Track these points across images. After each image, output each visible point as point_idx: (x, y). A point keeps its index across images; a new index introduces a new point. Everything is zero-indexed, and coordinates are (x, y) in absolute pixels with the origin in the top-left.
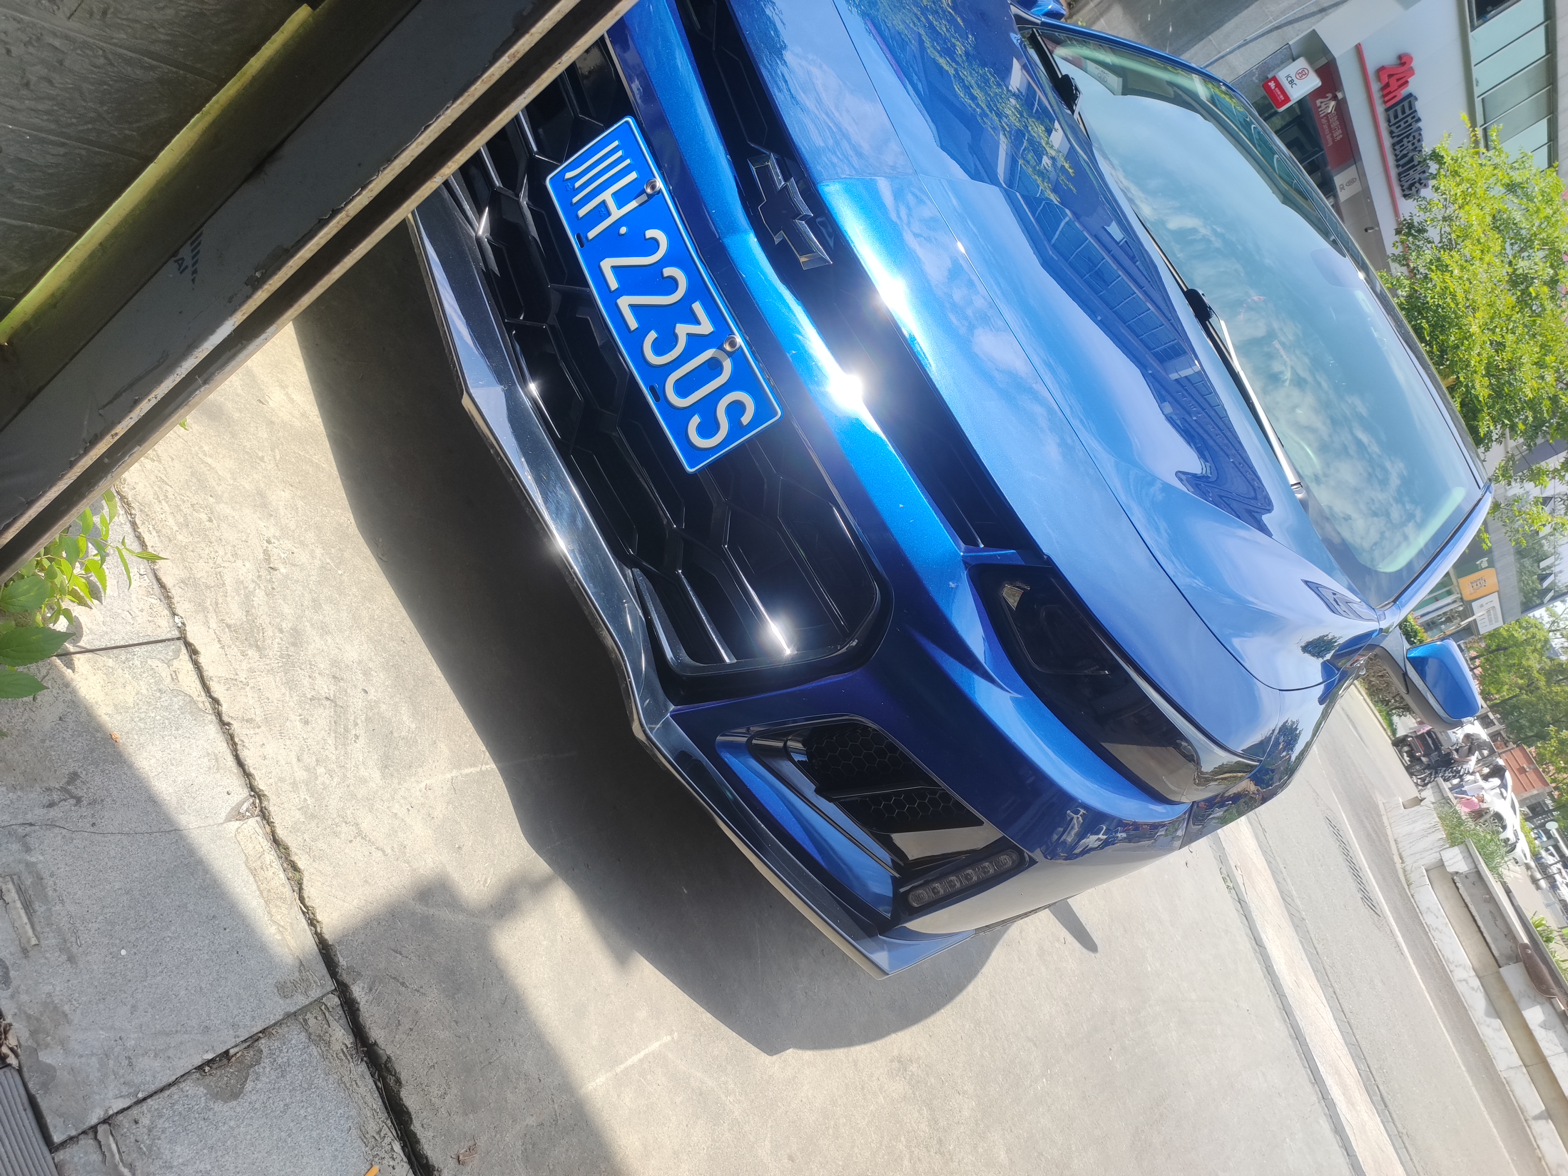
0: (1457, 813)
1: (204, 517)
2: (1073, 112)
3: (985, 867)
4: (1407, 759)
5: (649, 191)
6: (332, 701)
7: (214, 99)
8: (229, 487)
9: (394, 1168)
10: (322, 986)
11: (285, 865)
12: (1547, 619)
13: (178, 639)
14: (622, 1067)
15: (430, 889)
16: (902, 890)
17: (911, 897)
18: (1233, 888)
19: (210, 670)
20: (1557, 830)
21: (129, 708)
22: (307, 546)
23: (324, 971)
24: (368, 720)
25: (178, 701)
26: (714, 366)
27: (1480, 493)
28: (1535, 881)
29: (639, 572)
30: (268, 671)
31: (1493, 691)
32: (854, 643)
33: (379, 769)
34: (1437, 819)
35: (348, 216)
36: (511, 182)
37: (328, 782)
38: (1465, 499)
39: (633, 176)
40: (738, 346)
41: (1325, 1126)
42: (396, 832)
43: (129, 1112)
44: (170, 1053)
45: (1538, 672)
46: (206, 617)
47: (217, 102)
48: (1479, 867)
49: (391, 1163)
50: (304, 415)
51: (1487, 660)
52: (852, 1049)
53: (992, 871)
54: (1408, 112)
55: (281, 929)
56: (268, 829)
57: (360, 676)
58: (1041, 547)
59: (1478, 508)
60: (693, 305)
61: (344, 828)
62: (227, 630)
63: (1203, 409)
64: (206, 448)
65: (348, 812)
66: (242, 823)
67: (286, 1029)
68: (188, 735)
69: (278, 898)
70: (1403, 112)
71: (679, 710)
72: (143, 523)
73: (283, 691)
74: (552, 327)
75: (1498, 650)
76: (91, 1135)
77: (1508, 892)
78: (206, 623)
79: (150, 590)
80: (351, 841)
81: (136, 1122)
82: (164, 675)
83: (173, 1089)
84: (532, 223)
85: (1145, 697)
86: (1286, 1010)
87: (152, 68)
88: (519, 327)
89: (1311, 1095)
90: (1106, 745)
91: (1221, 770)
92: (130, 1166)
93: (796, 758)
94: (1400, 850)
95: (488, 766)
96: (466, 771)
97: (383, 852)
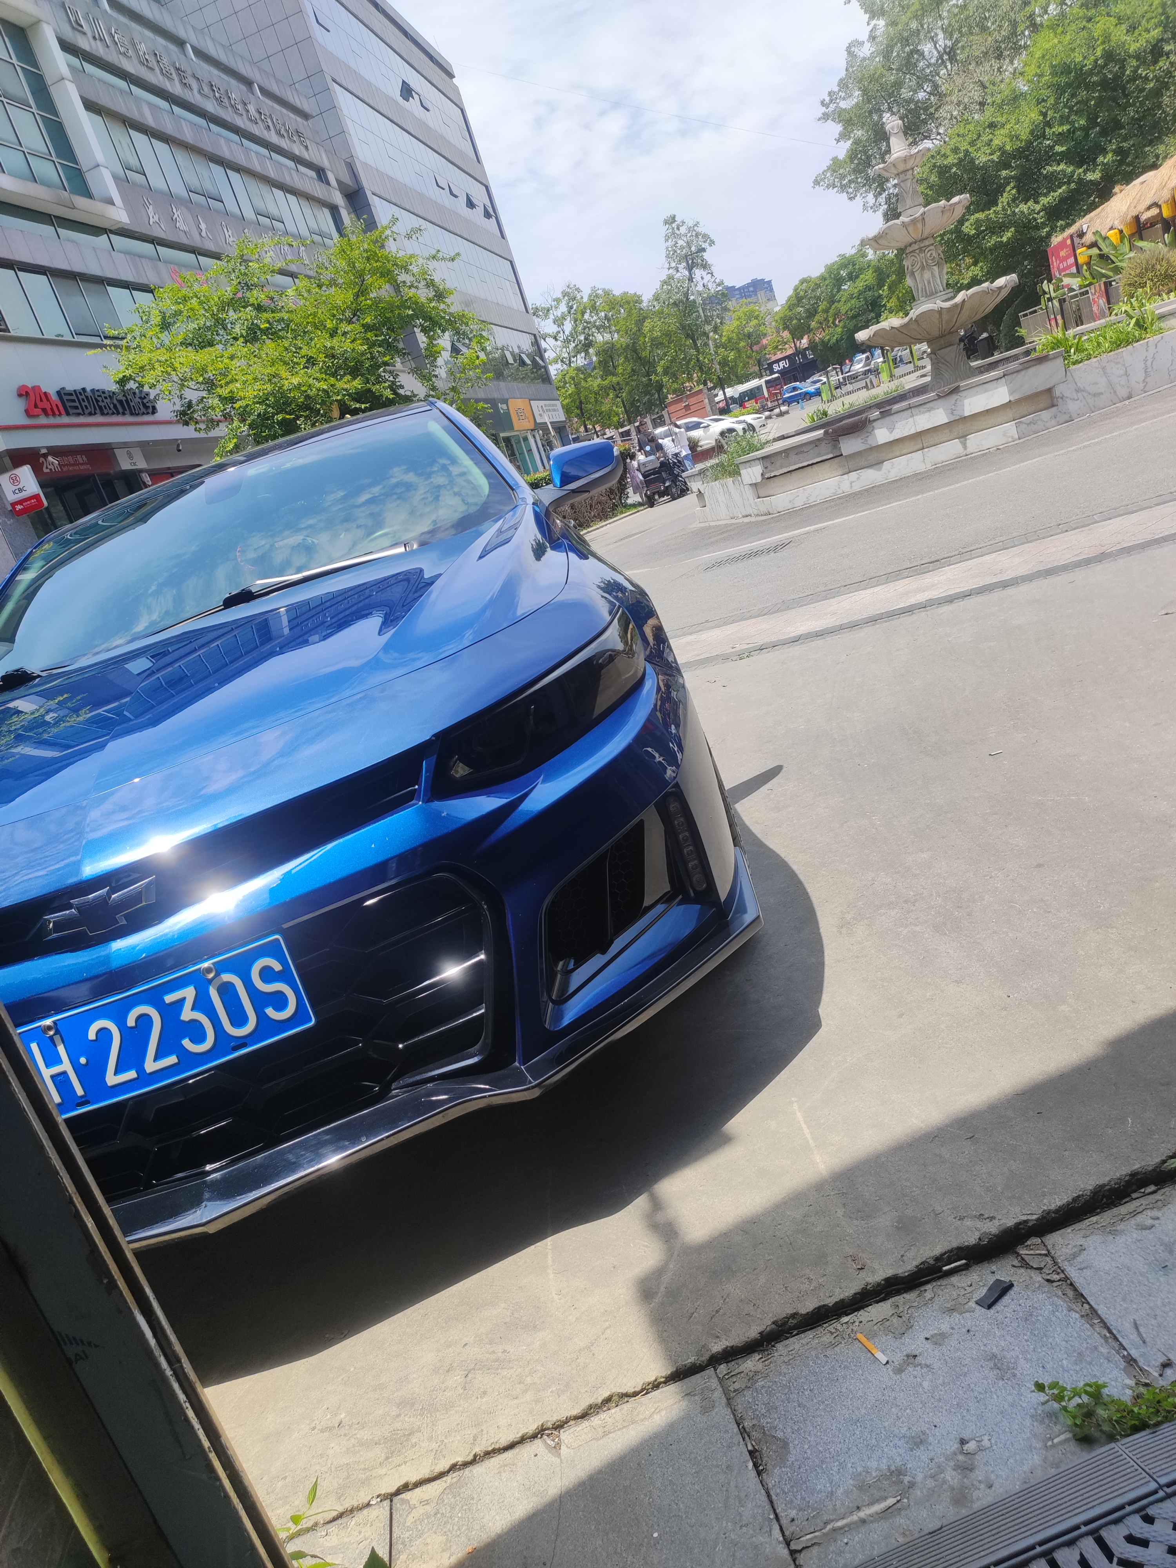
2: (39, 676)
3: (678, 825)
4: (666, 498)
5: (52, 1033)
6: (469, 1372)
9: (861, 1322)
10: (709, 1377)
11: (605, 1408)
12: (559, 366)
13: (391, 1501)
14: (811, 1141)
15: (644, 1291)
16: (692, 895)
17: (699, 889)
18: (748, 653)
19: (424, 1472)
21: (447, 1540)
22: (323, 1397)
23: (697, 1376)
24: (491, 1343)
25: (448, 1499)
26: (226, 990)
27: (434, 410)
28: (781, 414)
29: (395, 1083)
30: (433, 1425)
31: (615, 419)
32: (483, 901)
33: (535, 1333)
34: (717, 482)
37: (539, 1374)
39: (34, 1046)
40: (212, 966)
41: (946, 609)
42: (592, 1318)
43: (784, 1527)
44: (743, 1495)
45: (604, 381)
46: (375, 1477)
48: (758, 457)
49: (857, 1324)
51: (589, 419)
52: (826, 962)
53: (682, 819)
54: (74, 397)
55: (658, 1411)
56: (571, 1423)
57: (451, 1350)
58: (424, 740)
59: (448, 415)
60: (167, 1002)
61: (581, 1360)
62: (390, 1460)
63: (323, 610)
65: (568, 1357)
66: (563, 1445)
67: (739, 1406)
68: (479, 1490)
69: (631, 1414)
70: (73, 401)
71: (519, 1058)
73: (453, 1412)
74: (157, 1143)
75: (581, 409)
76: (797, 1555)
77: (783, 438)
78: (381, 1477)
79: (342, 1526)
80: (594, 1355)
81: (793, 1520)
82: (422, 1512)
83: (772, 1493)
86: (853, 626)
88: (150, 1176)
91: (623, 636)
92: (826, 1523)
93: (571, 966)
94: (740, 516)
95: (549, 1244)
96: (550, 1262)
97: (607, 1328)
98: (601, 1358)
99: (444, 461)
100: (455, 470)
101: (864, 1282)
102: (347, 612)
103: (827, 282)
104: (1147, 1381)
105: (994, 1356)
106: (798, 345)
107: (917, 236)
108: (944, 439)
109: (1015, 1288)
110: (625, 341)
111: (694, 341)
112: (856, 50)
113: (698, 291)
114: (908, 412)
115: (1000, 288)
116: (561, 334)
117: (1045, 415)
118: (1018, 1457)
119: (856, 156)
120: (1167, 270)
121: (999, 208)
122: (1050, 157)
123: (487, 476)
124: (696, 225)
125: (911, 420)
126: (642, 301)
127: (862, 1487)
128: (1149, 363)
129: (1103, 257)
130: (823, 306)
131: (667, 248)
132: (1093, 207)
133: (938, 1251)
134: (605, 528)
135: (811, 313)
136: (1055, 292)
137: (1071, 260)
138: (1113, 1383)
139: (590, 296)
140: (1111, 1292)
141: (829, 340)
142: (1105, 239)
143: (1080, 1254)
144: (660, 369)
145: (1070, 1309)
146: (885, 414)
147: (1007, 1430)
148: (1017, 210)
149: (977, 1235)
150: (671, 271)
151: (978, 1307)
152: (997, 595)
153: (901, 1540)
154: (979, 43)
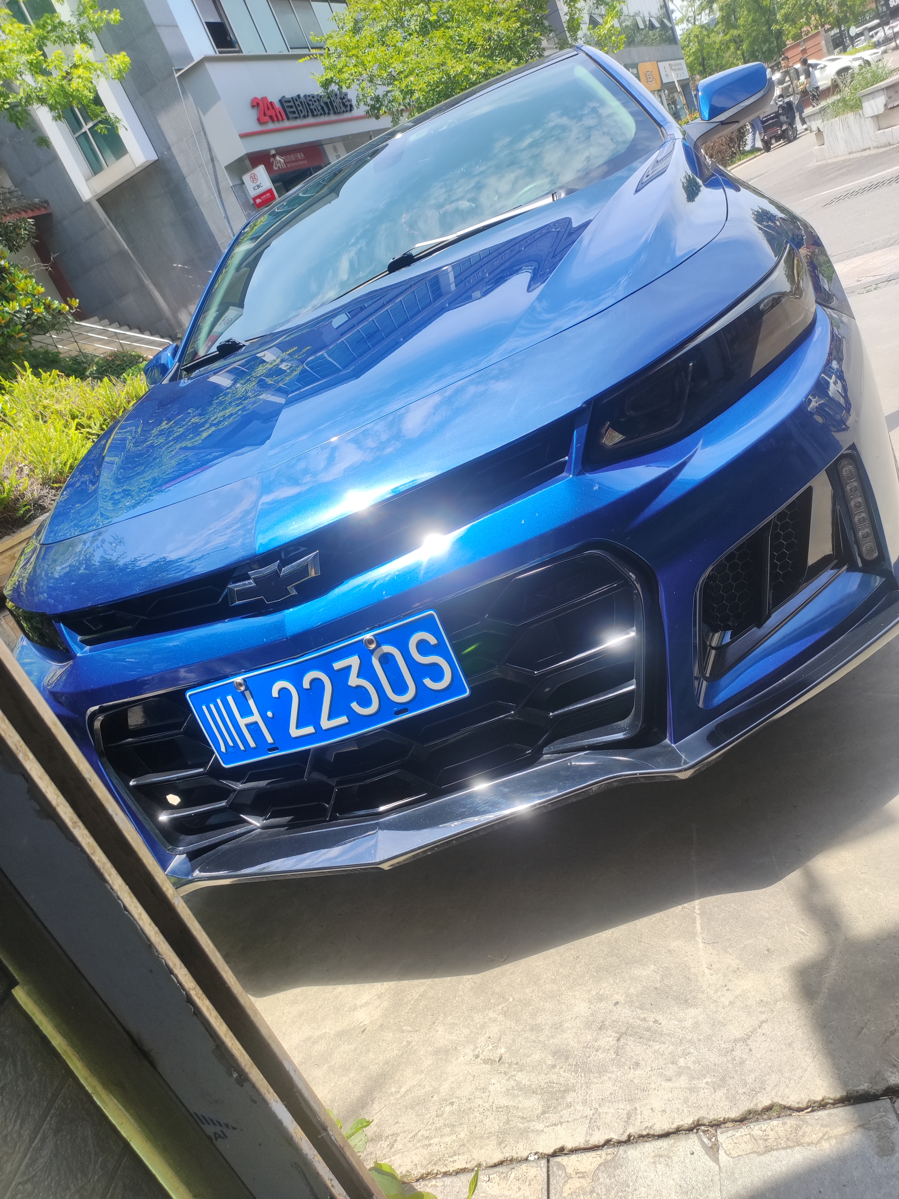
0: (834, 103)
1: (448, 1109)
2: (244, 346)
3: (851, 490)
4: (781, 141)
5: (243, 688)
6: (621, 1036)
7: (82, 1081)
8: (428, 1079)
10: (886, 1111)
11: (765, 1117)
12: (684, 25)
13: (548, 1161)
16: (860, 565)
17: (868, 558)
18: (876, 285)
19: (578, 1141)
20: (857, 27)
22: (485, 1023)
23: (871, 1105)
24: (642, 1007)
25: (603, 1178)
26: (387, 660)
27: (582, 54)
29: (547, 748)
30: (587, 1087)
32: (633, 576)
33: (687, 1009)
34: (837, 119)
35: (194, 989)
36: (224, 793)
37: (693, 1058)
38: (586, 67)
39: (230, 698)
40: (373, 638)
42: (747, 1006)
45: (726, 35)
46: (533, 1131)
47: (86, 1079)
48: (882, 87)
50: (380, 996)
53: (855, 484)
54: (292, 104)
55: (826, 1137)
56: (729, 1125)
57: (602, 1005)
58: (575, 408)
59: (594, 57)
60: (336, 669)
61: (737, 1053)
62: (547, 1115)
63: (481, 267)
64: (393, 1090)
65: (723, 1046)
66: (721, 1148)
68: (634, 1178)
69: (796, 1133)
70: (291, 107)
71: (670, 736)
72: (446, 1165)
73: (606, 1078)
74: (338, 784)
75: (704, 65)
78: (539, 1132)
79: (503, 1176)
80: (750, 1050)
82: (578, 1185)
84: (256, 783)
85: (715, 336)
87: (43, 1140)
88: (335, 809)
90: (753, 373)
91: (790, 277)
93: (726, 641)
94: (859, 150)
95: (697, 907)
96: (698, 928)
97: (764, 1022)
99: (592, 104)
100: (604, 112)
102: (502, 268)
123: (633, 114)
144: (780, 18)
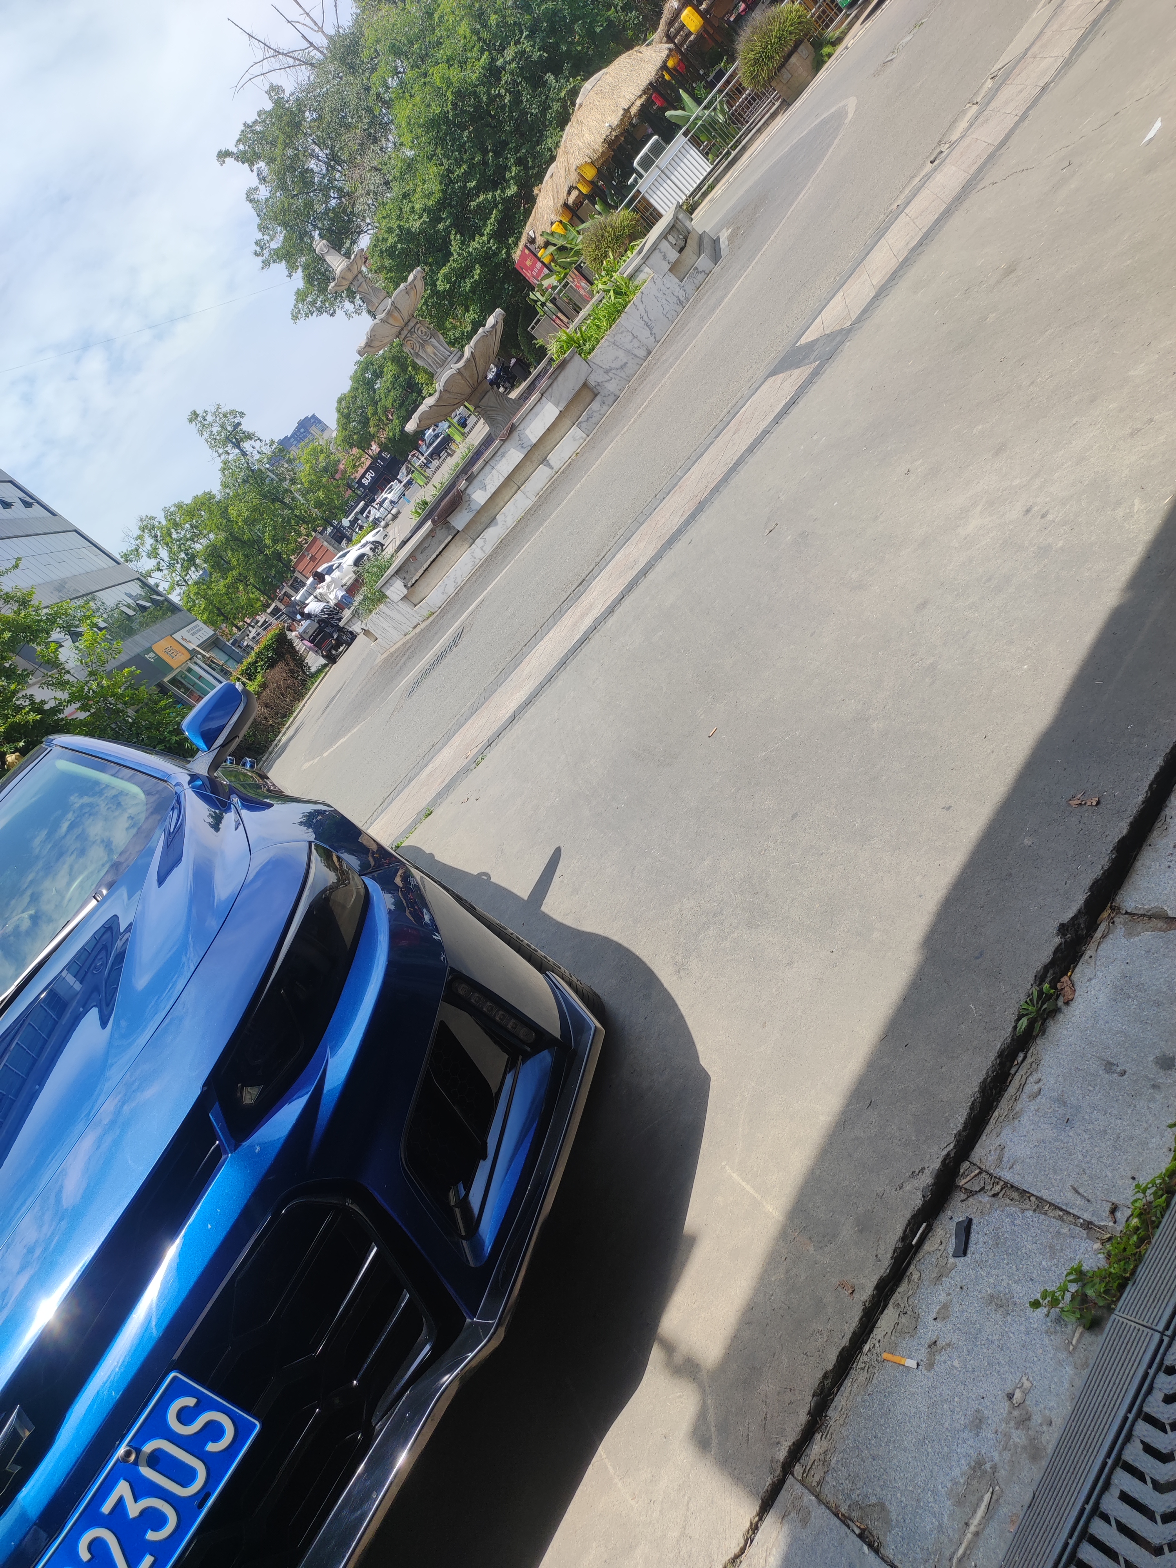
3: (476, 1001)
4: (342, 648)
9: (879, 1341)
10: (792, 1486)
12: (178, 591)
14: (756, 1195)
15: (699, 1442)
16: (529, 1049)
17: (530, 1040)
18: (481, 755)
20: (348, 517)
23: (782, 1492)
26: (156, 1460)
27: (53, 749)
29: (374, 1418)
31: (259, 604)
33: (634, 1553)
34: (373, 614)
40: (128, 1448)
41: (612, 620)
42: (672, 1502)
45: (226, 579)
48: (392, 574)
49: (877, 1345)
51: (235, 618)
52: (684, 1014)
53: (476, 995)
55: (769, 1552)
58: (198, 1097)
60: (107, 1512)
67: (829, 1496)
71: (467, 1313)
75: (223, 614)
77: (404, 543)
80: (691, 1538)
86: (550, 678)
89: (596, 637)
91: (330, 864)
92: (951, 1559)
93: (463, 1193)
94: (411, 629)
95: (601, 1452)
96: (611, 1471)
97: (688, 1502)
98: (697, 1536)
101: (861, 1303)
103: (360, 390)
104: (1109, 1235)
105: (992, 1296)
106: (370, 452)
107: (402, 323)
108: (531, 470)
109: (974, 1222)
110: (222, 536)
111: (282, 502)
112: (256, 196)
113: (257, 460)
114: (488, 467)
115: (494, 327)
116: (162, 563)
117: (595, 405)
118: (1055, 1379)
119: (313, 278)
120: (614, 233)
121: (455, 256)
122: (468, 195)
124: (218, 408)
125: (494, 471)
126: (214, 495)
127: (960, 1502)
128: (645, 318)
129: (562, 249)
130: (370, 411)
131: (206, 440)
132: (528, 213)
133: (899, 1231)
134: (306, 705)
135: (365, 422)
136: (543, 296)
137: (539, 265)
138: (1086, 1256)
139: (166, 517)
140: (1043, 1173)
141: (394, 435)
142: (552, 234)
143: (1003, 1154)
144: (268, 542)
145: (1023, 1211)
146: (470, 479)
147: (1035, 1359)
148: (470, 249)
149: (919, 1194)
150: (222, 457)
151: (957, 1259)
152: (644, 584)
153: (1013, 1529)
154: (351, 140)
